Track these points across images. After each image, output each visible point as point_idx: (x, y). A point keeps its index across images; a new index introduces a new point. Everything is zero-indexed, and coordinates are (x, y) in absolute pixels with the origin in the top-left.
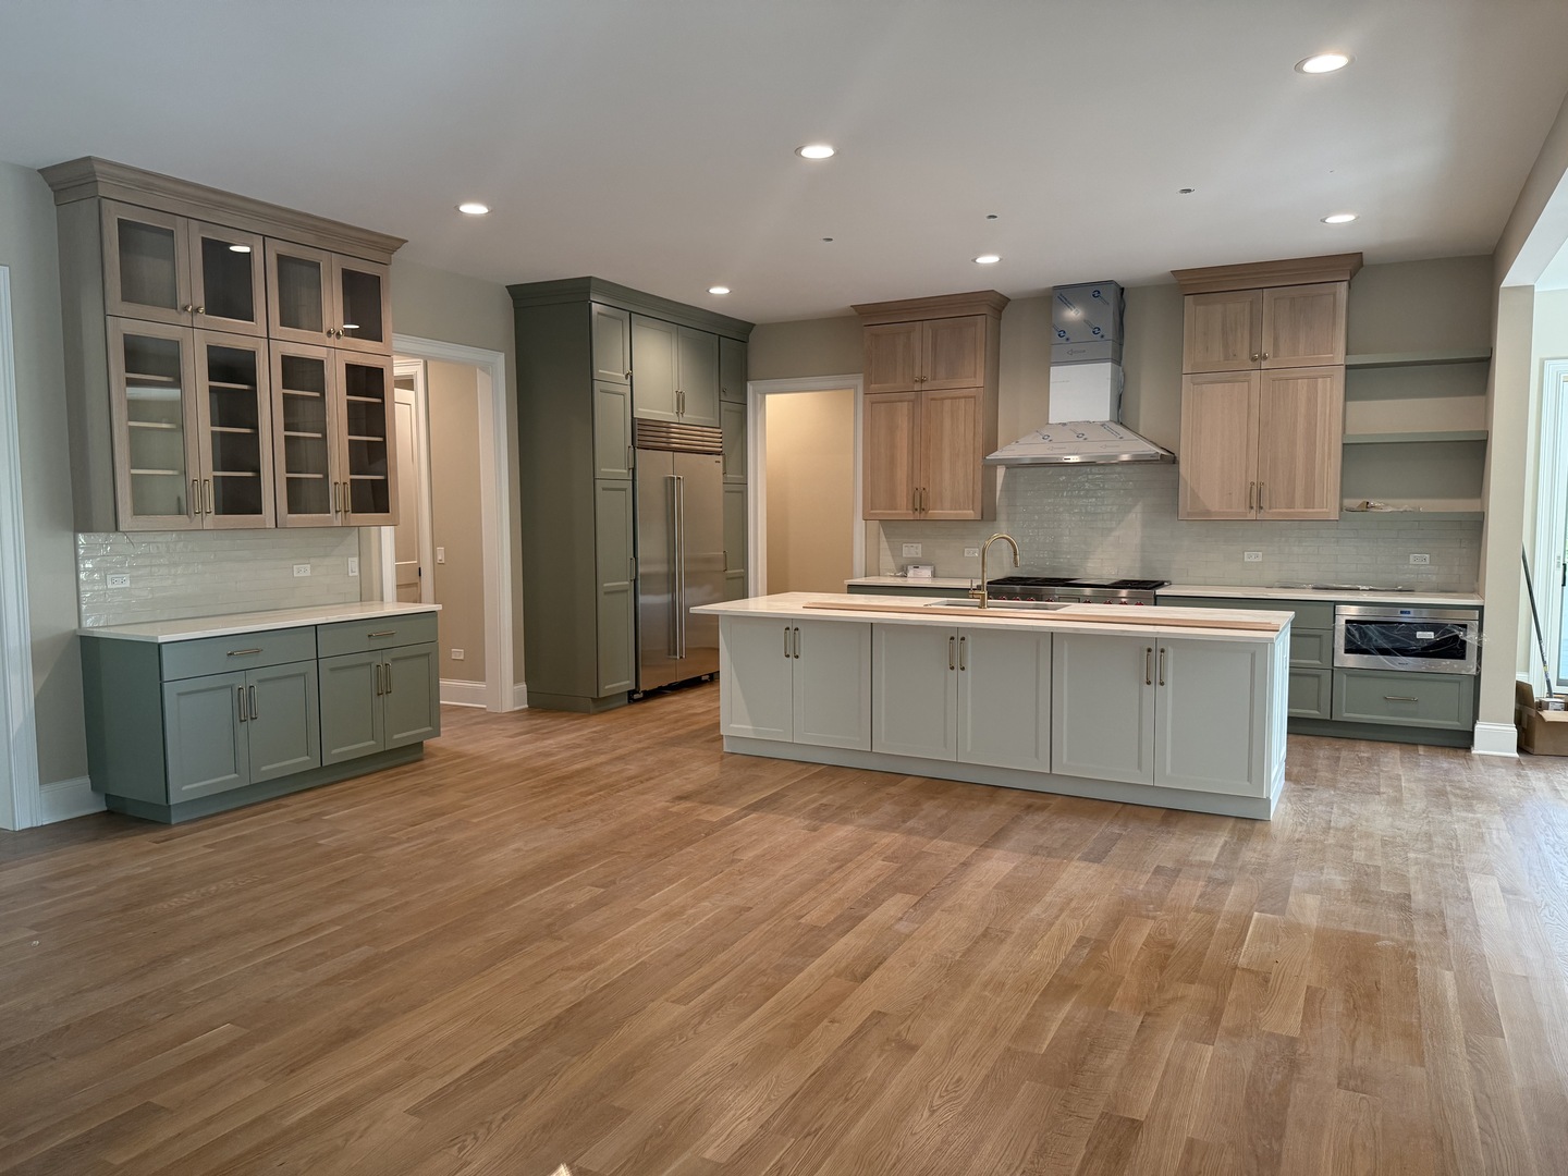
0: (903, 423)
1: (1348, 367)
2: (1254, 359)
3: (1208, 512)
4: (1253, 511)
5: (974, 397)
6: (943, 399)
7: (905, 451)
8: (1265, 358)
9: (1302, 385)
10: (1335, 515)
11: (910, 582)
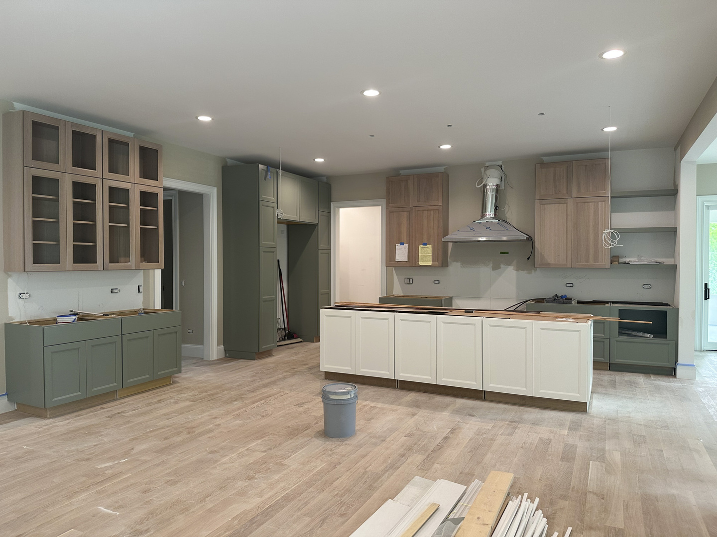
0: (405, 221)
1: (612, 197)
2: (569, 194)
3: (549, 264)
5: (438, 210)
6: (423, 211)
7: (405, 234)
8: (574, 193)
9: (592, 205)
10: (608, 266)
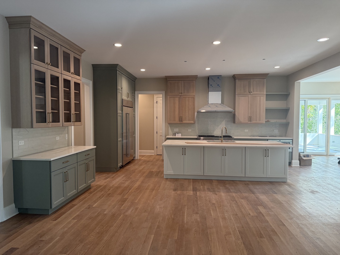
0: (177, 102)
1: (266, 95)
2: (249, 92)
3: (241, 122)
4: (250, 122)
5: (193, 97)
6: (186, 97)
7: (177, 108)
8: (251, 92)
9: (258, 98)
10: (264, 123)
11: (177, 137)
